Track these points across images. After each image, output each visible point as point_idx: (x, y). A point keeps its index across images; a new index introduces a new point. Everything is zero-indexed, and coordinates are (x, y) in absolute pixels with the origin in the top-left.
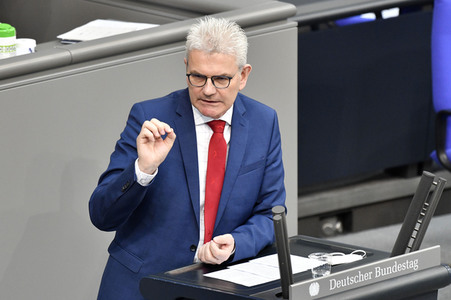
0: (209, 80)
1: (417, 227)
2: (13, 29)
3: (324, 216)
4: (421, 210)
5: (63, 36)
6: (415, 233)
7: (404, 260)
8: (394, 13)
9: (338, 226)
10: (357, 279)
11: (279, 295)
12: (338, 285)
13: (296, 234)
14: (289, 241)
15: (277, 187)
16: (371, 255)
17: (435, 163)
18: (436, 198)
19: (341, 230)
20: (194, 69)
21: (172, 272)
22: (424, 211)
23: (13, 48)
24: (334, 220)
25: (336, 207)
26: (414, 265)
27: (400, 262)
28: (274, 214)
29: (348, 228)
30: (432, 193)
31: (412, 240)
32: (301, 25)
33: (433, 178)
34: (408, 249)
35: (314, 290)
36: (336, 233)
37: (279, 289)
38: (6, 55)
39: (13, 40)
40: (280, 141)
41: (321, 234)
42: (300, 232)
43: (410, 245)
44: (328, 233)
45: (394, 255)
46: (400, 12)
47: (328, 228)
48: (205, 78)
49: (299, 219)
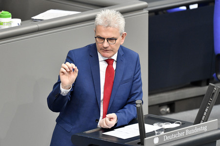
0: (106, 40)
1: (206, 110)
2: (10, 14)
3: (161, 105)
4: (208, 102)
5: (34, 18)
6: (205, 113)
7: (200, 126)
8: (195, 6)
9: (168, 110)
10: (177, 135)
11: (139, 143)
12: (167, 138)
13: (147, 114)
14: (144, 117)
15: (139, 91)
16: (184, 124)
17: (215, 79)
18: (215, 96)
19: (169, 112)
20: (98, 34)
21: (87, 132)
22: (210, 103)
23: (10, 23)
24: (166, 107)
25: (167, 100)
26: (205, 129)
27: (198, 127)
28: (137, 104)
29: (172, 111)
30: (213, 94)
31: (204, 117)
32: (150, 12)
33: (214, 86)
34: (202, 121)
35: (156, 141)
36: (167, 113)
37: (139, 140)
38: (7, 27)
39: (10, 19)
40: (140, 68)
41: (160, 113)
42: (149, 113)
43: (203, 119)
44: (163, 113)
45: (195, 124)
46: (198, 6)
47: (163, 111)
48: (104, 39)
49: (149, 106)
